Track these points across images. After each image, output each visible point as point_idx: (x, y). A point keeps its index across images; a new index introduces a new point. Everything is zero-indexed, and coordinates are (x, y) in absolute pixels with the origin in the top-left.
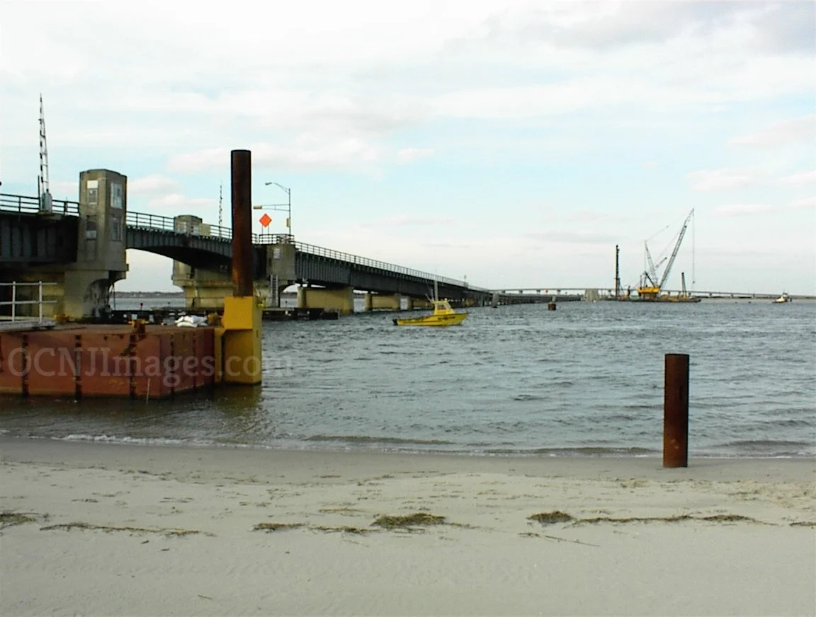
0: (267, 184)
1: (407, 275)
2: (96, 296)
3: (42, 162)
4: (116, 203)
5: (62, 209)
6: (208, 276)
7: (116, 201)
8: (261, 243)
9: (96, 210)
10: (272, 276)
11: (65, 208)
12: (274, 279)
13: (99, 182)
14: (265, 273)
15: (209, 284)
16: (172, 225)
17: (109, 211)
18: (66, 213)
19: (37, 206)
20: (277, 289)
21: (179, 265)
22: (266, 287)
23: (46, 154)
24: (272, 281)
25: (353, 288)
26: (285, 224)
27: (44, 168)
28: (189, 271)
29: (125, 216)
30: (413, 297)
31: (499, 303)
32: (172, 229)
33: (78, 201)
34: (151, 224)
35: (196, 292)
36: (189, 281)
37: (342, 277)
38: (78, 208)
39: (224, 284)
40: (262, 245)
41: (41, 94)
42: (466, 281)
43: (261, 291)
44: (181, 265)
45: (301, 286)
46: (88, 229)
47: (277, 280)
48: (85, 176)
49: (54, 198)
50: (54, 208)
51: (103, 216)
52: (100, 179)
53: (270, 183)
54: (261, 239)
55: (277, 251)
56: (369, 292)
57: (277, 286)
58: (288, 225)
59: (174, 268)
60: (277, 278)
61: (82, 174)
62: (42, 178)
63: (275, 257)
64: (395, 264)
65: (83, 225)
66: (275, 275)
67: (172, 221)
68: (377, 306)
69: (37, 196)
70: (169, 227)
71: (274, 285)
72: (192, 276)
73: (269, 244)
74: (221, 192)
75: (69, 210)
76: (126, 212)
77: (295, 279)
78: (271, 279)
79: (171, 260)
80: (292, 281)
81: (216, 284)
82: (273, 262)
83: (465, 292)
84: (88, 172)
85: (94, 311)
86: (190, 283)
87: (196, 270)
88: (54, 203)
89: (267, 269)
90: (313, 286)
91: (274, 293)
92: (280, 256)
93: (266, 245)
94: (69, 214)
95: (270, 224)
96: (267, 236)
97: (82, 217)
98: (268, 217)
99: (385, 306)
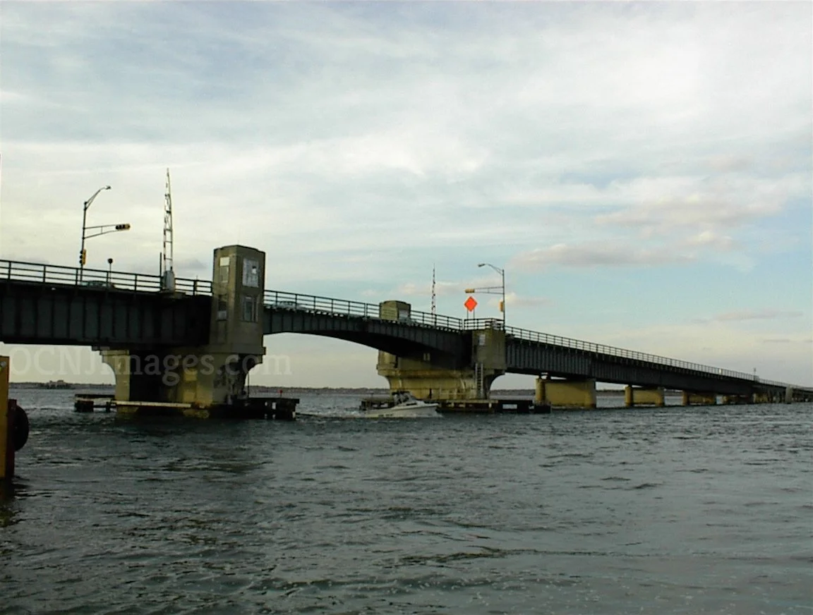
0: (480, 266)
1: (671, 366)
2: (230, 381)
3: (165, 238)
4: (250, 281)
5: (192, 288)
6: (410, 365)
7: (249, 279)
8: (466, 329)
9: (227, 289)
10: (477, 365)
11: (195, 286)
12: (479, 368)
13: (230, 259)
14: (469, 361)
15: (412, 374)
16: (378, 312)
17: (240, 289)
18: (196, 293)
19: (158, 285)
20: (482, 379)
21: (383, 355)
22: (471, 377)
23: (171, 230)
24: (476, 370)
25: (594, 380)
26: (499, 308)
27: (168, 245)
28: (394, 360)
29: (263, 296)
30: (688, 392)
31: (793, 399)
32: (377, 316)
33: (211, 280)
34: (315, 306)
35: (400, 382)
36: (392, 370)
37: (581, 368)
38: (211, 287)
39: (427, 373)
40: (468, 331)
41: (168, 169)
42: (757, 374)
43: (466, 381)
44: (386, 354)
45: (540, 378)
46: (220, 309)
47: (482, 369)
48: (219, 253)
49: (176, 277)
50: (177, 287)
51: (233, 295)
52: (231, 255)
53: (484, 265)
54: (466, 325)
55: (483, 337)
56: (630, 386)
57: (482, 376)
58: (503, 310)
59: (379, 357)
60: (482, 368)
61: (215, 251)
62: (165, 256)
63: (481, 344)
64: (653, 354)
65: (215, 305)
66: (480, 364)
67: (378, 308)
68: (639, 401)
69: (158, 275)
70: (374, 314)
71: (479, 375)
72: (396, 366)
73: (474, 330)
74: (434, 276)
75: (199, 289)
76: (264, 291)
77: (506, 369)
78: (476, 368)
79: (376, 351)
80: (501, 370)
81: (420, 374)
82: (479, 349)
83: (755, 386)
84: (222, 249)
85: (226, 399)
86: (393, 373)
87: (399, 359)
88: (177, 282)
89: (473, 357)
90: (552, 378)
91: (479, 383)
92: (485, 343)
93: (471, 331)
94: (199, 293)
95: (476, 308)
96: (472, 321)
97: (215, 296)
98: (473, 300)
99: (646, 401)
